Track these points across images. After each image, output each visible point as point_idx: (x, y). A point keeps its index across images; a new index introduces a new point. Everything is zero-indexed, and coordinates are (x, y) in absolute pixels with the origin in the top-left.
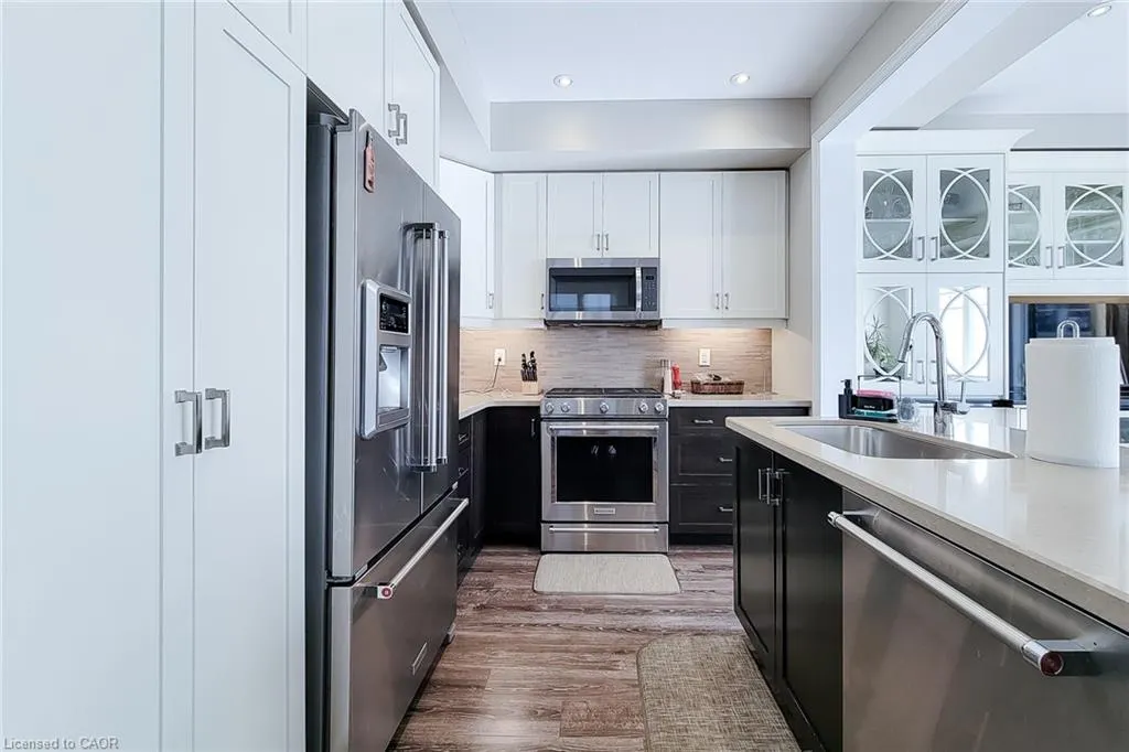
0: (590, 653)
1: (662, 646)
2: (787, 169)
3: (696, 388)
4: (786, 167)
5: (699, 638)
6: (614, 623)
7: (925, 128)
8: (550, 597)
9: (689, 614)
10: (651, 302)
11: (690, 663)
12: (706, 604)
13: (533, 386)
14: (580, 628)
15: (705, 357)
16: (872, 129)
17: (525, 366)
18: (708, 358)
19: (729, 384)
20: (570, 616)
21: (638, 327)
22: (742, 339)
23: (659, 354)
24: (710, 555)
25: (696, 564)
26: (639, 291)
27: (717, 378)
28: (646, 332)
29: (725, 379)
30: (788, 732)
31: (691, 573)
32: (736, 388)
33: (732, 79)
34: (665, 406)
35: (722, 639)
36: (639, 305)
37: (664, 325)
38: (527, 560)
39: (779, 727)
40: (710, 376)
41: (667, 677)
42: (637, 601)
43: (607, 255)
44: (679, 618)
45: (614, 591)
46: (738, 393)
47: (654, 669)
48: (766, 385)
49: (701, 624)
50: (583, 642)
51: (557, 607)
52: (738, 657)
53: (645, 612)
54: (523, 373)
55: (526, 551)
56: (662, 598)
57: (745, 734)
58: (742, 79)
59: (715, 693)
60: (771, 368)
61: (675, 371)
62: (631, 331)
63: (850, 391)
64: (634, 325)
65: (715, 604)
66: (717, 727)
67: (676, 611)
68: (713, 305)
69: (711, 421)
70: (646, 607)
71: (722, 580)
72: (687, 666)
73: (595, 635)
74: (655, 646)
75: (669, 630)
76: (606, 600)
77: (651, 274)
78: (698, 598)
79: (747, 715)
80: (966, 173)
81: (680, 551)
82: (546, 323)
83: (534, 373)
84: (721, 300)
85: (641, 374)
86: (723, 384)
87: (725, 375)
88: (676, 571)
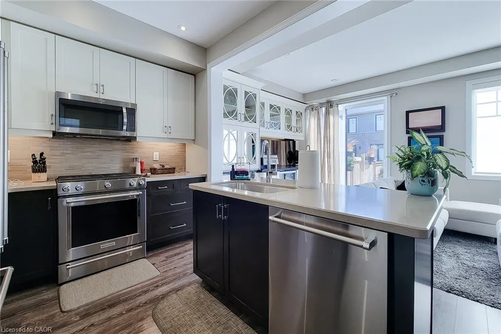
0: (123, 330)
1: (163, 304)
2: (195, 76)
3: (154, 171)
4: (195, 74)
5: (179, 293)
6: (131, 305)
7: (243, 74)
8: (79, 310)
9: (169, 283)
10: (132, 127)
11: (181, 305)
12: (174, 275)
13: (43, 176)
14: (109, 319)
15: (156, 156)
16: (229, 70)
17: (35, 162)
18: (158, 157)
19: (170, 169)
20: (99, 315)
21: (120, 140)
22: (173, 148)
23: (132, 154)
24: (166, 251)
25: (162, 257)
26: (125, 120)
27: (163, 166)
28: (124, 143)
29: (166, 167)
30: (231, 313)
31: (161, 263)
32: (172, 171)
33: (179, 27)
34: (145, 182)
35: (190, 288)
36: (125, 128)
37: (138, 140)
38: (47, 294)
39: (228, 313)
40: (161, 165)
41: (173, 319)
42: (138, 289)
43: (102, 97)
44: (165, 287)
45: (124, 288)
46: (173, 173)
47: (165, 318)
48: (183, 169)
49: (176, 285)
50: (116, 326)
51: (86, 314)
52: (200, 292)
53: (146, 292)
54: (32, 167)
55: (44, 288)
56: (151, 281)
57: (217, 324)
58: (183, 28)
59: (198, 314)
60: (185, 161)
61: (142, 163)
62: (114, 142)
63: (234, 169)
64: (119, 139)
65: (179, 273)
66: (206, 328)
67: (162, 284)
68: (163, 131)
69: (166, 187)
70: (145, 289)
71: (178, 261)
72: (180, 308)
73: (121, 318)
74: (160, 306)
75: (163, 295)
76: (121, 294)
77: (132, 112)
78: (170, 274)
79: (215, 316)
80: (251, 94)
81: (151, 254)
82: (54, 133)
83: (44, 167)
84: (167, 128)
85: (122, 165)
86: (166, 169)
87: (167, 165)
88: (153, 264)
